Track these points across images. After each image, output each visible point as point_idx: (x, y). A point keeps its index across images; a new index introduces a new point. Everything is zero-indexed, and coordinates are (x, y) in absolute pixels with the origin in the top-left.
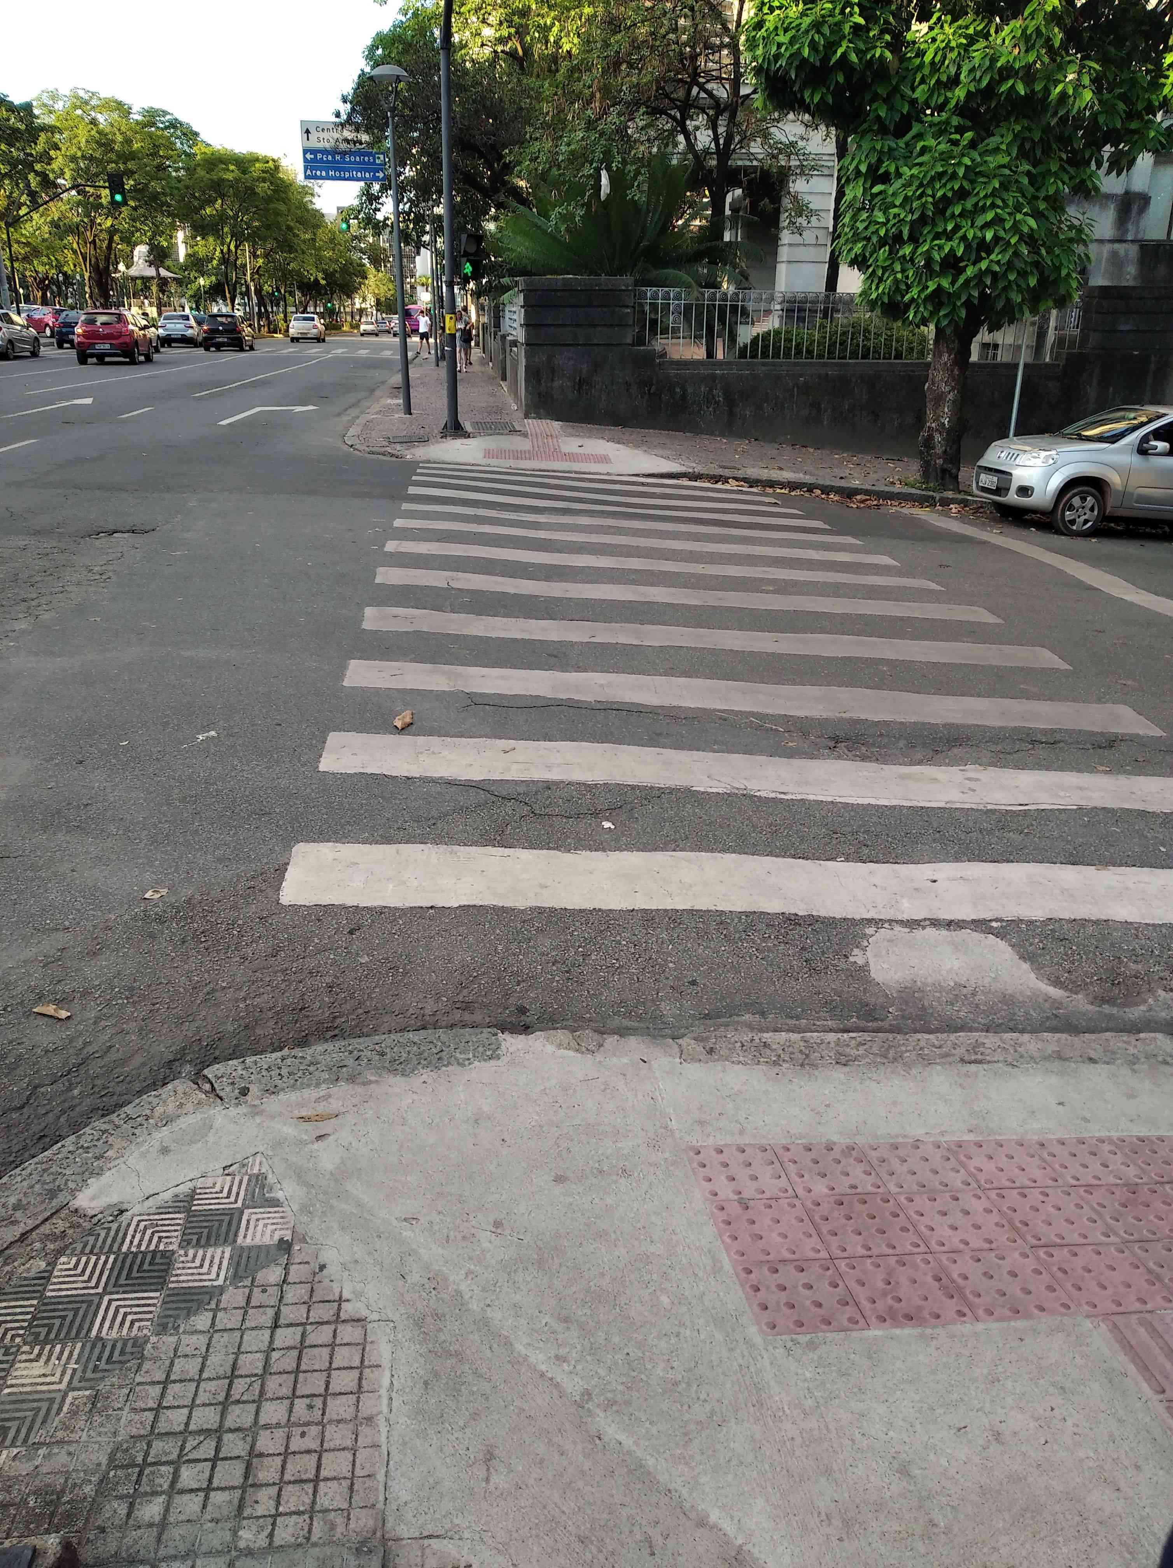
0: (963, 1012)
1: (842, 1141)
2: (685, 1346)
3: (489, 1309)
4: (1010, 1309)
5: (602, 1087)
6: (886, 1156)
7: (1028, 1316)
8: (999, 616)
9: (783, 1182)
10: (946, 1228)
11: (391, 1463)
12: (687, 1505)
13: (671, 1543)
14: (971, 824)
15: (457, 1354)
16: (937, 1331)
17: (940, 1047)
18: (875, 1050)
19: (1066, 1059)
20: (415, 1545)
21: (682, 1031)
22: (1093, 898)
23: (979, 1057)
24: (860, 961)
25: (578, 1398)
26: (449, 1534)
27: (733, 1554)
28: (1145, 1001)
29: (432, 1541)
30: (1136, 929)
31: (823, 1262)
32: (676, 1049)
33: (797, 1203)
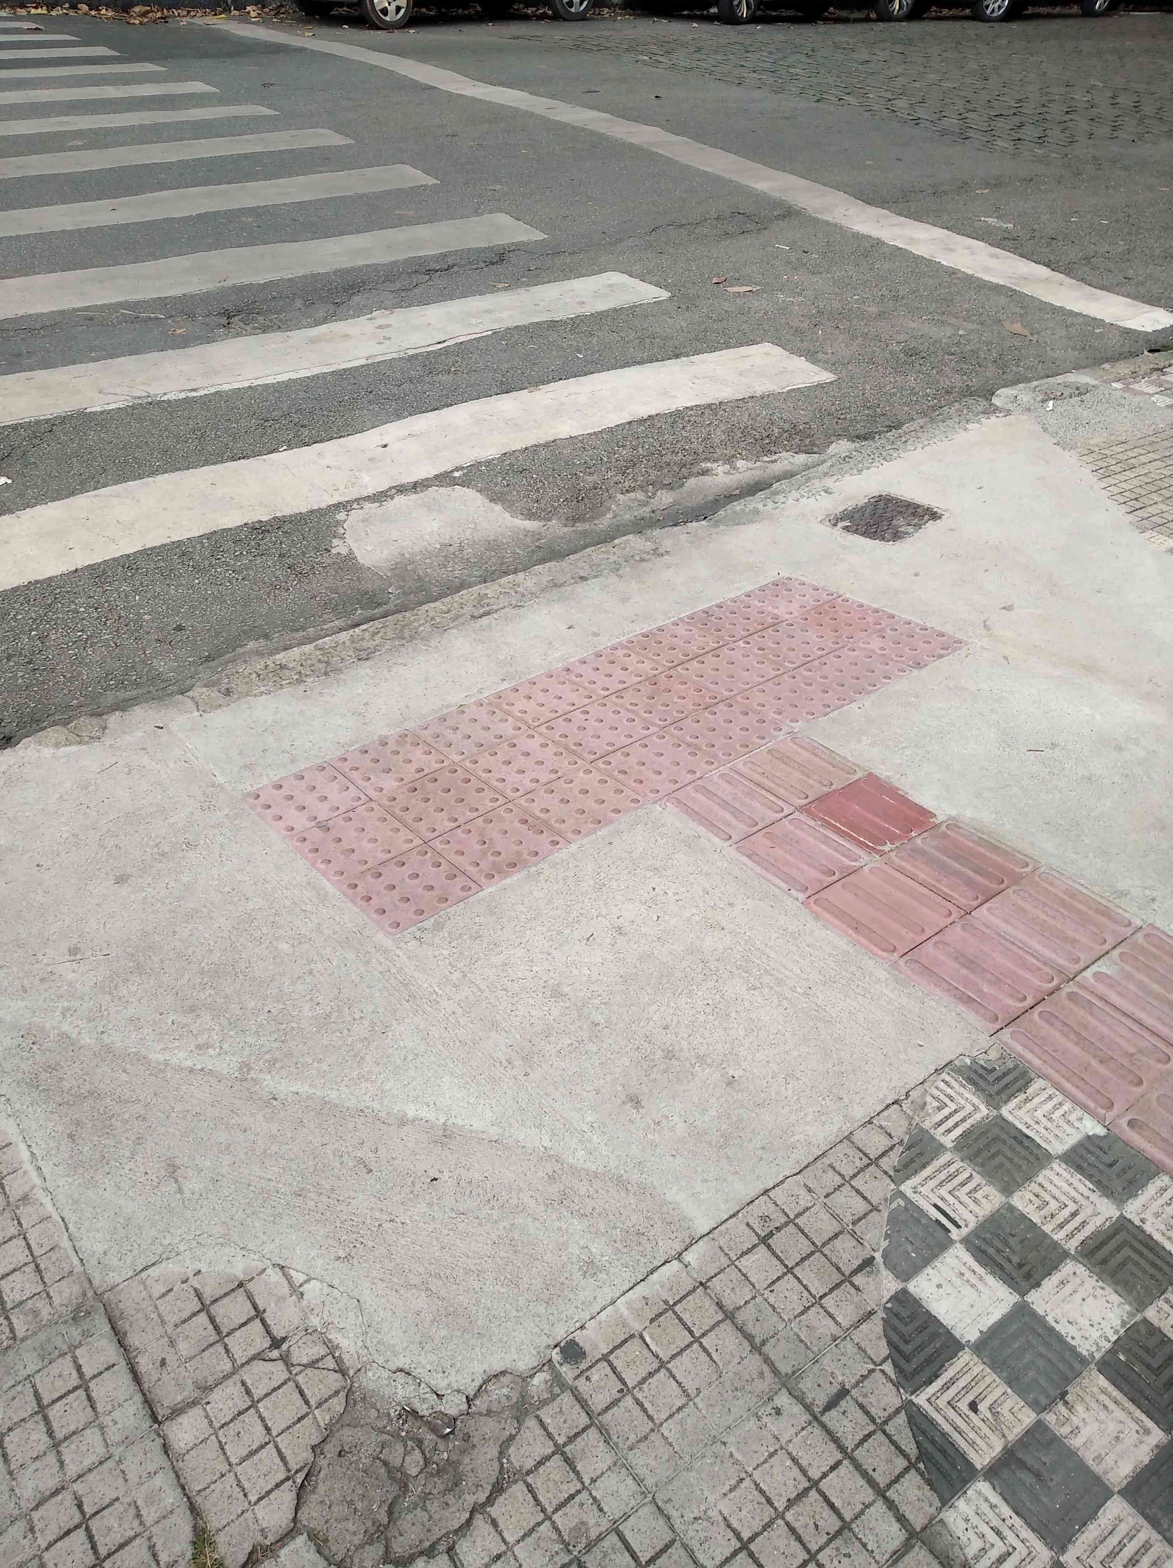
0: (457, 571)
1: (392, 732)
2: (322, 979)
3: (105, 1036)
4: (593, 822)
5: (127, 770)
6: (438, 731)
7: (610, 822)
8: (347, 136)
9: (353, 792)
10: (514, 774)
11: (70, 1226)
12: (383, 1114)
13: (382, 1152)
14: (399, 375)
15: (91, 1093)
16: (540, 866)
17: (449, 611)
18: (390, 634)
19: (561, 585)
20: (134, 1283)
21: (188, 682)
22: (535, 421)
23: (487, 609)
24: (344, 551)
25: (236, 1074)
26: (164, 1256)
27: (441, 1133)
28: (609, 509)
29: (150, 1271)
30: (581, 441)
31: (419, 849)
32: (190, 704)
33: (374, 805)
